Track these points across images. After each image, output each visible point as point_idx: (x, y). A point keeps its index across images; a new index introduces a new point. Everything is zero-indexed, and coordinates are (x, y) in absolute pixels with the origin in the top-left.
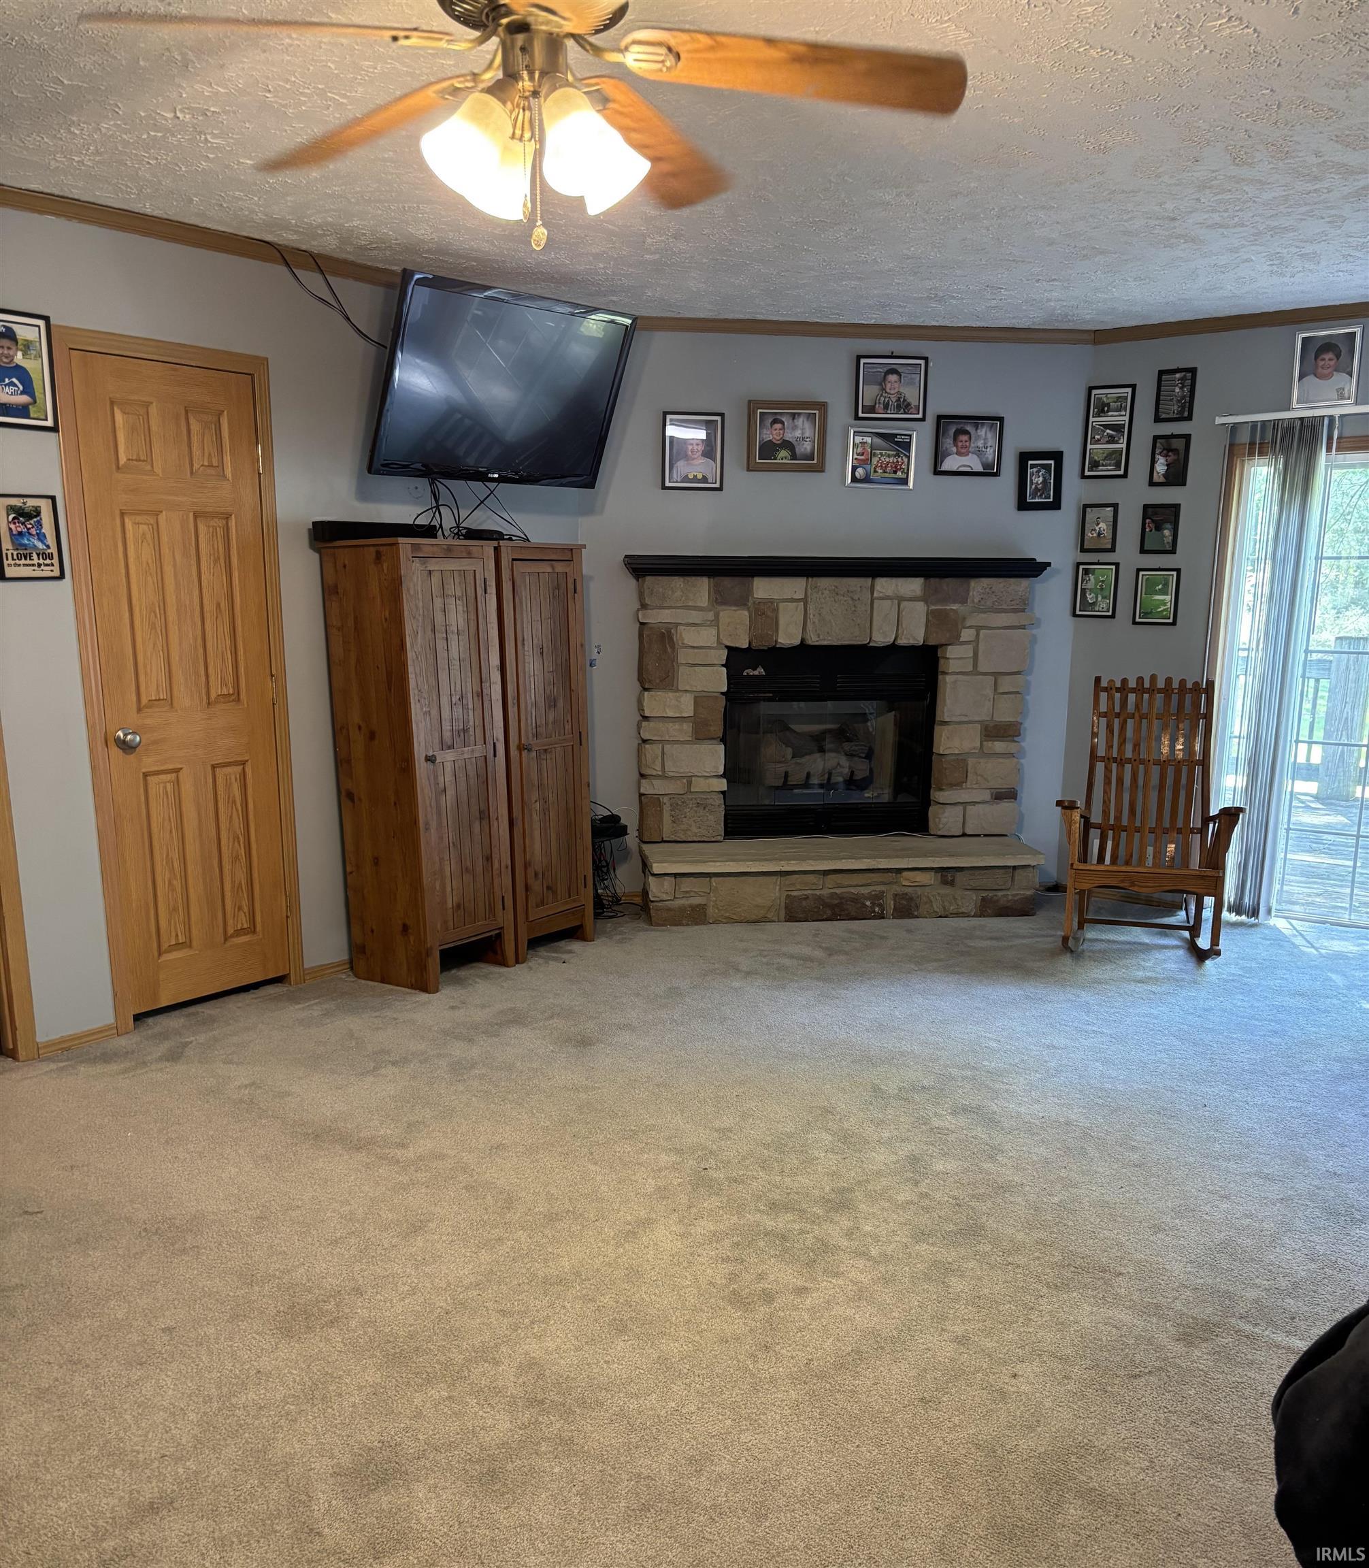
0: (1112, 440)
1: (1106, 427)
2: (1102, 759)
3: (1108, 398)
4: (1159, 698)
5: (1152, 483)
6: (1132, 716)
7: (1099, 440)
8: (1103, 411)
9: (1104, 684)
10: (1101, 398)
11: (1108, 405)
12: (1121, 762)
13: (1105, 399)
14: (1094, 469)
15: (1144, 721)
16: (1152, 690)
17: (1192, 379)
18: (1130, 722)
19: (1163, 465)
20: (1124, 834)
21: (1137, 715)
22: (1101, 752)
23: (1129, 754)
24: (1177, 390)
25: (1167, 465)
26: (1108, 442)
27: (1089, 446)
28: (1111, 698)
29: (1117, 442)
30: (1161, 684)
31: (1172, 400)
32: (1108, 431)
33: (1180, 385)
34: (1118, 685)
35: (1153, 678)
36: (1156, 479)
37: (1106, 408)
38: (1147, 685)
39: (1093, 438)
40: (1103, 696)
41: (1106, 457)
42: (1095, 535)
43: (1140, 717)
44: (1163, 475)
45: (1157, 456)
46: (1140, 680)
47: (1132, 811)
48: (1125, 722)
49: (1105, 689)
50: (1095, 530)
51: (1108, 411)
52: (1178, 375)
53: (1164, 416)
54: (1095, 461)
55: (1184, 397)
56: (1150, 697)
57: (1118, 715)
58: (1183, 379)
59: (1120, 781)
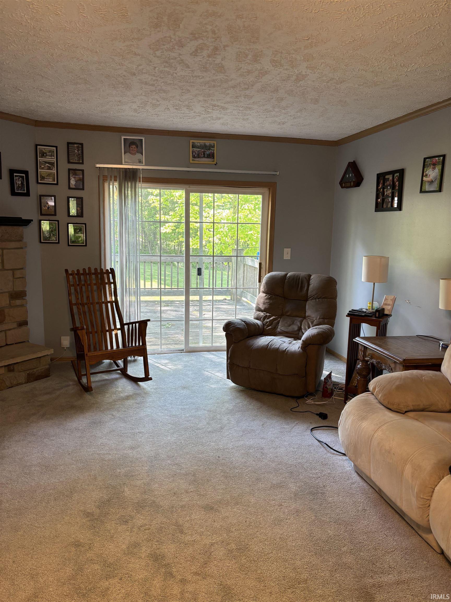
0: (49, 168)
1: (46, 162)
2: (75, 304)
3: (45, 150)
4: (93, 276)
5: (70, 188)
6: (84, 285)
7: (43, 168)
8: (43, 155)
9: (70, 272)
10: (42, 150)
11: (46, 153)
12: (83, 305)
13: (44, 151)
14: (43, 180)
15: (89, 287)
16: (90, 274)
17: (82, 148)
18: (83, 287)
19: (74, 181)
20: (91, 335)
21: (86, 284)
22: (74, 301)
23: (85, 301)
24: (76, 151)
25: (75, 181)
26: (48, 169)
27: (39, 170)
28: (74, 278)
29: (52, 170)
30: (93, 271)
31: (74, 155)
32: (47, 164)
33: (77, 149)
34: (76, 272)
35: (89, 268)
36: (71, 186)
37: (45, 155)
38: (87, 272)
39: (40, 167)
40: (71, 277)
41: (47, 176)
42: (46, 208)
43: (87, 285)
44: (74, 185)
45: (71, 177)
46: (84, 270)
47: (92, 326)
48: (82, 288)
49: (71, 274)
50: (46, 206)
51: (46, 156)
52: (75, 145)
53: (71, 161)
54: (43, 176)
55: (79, 154)
56: (89, 277)
57: (78, 285)
58: (78, 147)
59: (84, 313)
